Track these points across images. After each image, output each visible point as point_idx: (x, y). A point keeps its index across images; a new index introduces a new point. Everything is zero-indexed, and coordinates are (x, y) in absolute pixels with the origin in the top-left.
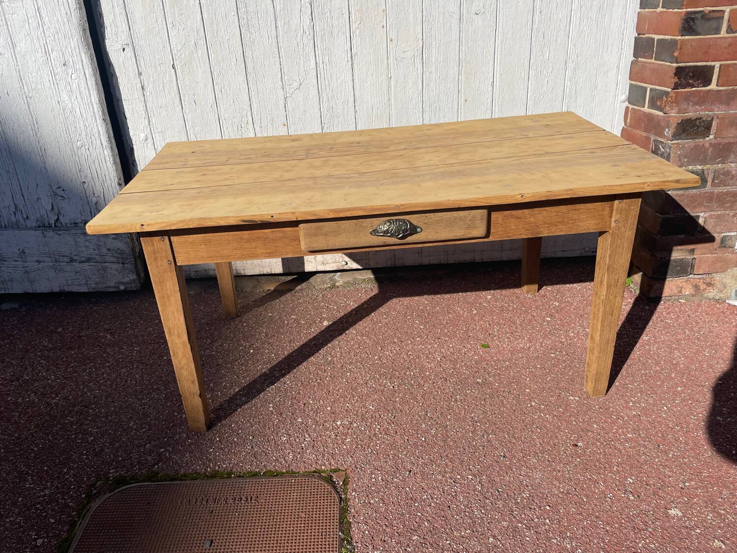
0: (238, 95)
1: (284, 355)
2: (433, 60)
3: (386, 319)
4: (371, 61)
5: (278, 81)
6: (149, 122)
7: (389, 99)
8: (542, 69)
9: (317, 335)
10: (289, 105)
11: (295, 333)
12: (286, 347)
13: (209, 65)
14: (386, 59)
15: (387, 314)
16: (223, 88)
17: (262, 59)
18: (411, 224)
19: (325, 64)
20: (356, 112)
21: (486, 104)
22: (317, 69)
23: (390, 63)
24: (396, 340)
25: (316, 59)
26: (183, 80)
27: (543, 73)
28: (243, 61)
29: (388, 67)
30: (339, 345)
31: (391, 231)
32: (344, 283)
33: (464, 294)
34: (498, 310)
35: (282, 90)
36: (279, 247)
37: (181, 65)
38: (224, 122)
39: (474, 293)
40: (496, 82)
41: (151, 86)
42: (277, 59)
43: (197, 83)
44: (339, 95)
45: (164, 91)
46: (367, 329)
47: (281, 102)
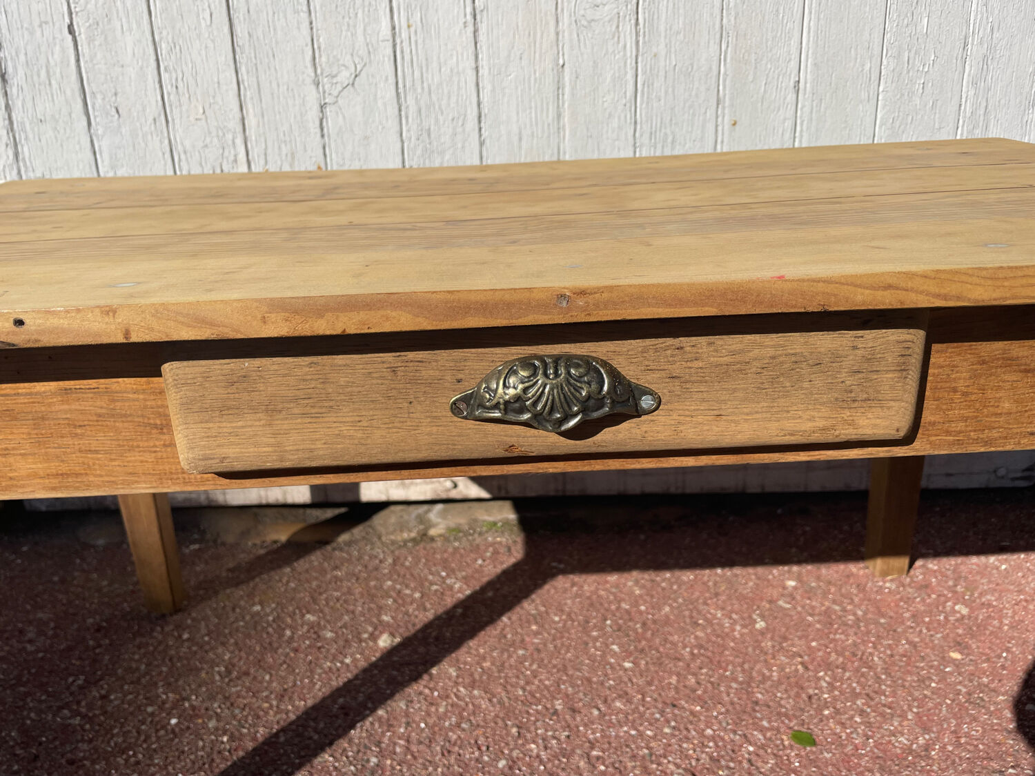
0: (214, 97)
1: (254, 739)
2: (662, 28)
3: (536, 634)
4: (520, 24)
5: (306, 67)
6: (16, 155)
7: (559, 116)
8: (912, 55)
9: (356, 677)
10: (330, 124)
11: (301, 668)
12: (267, 713)
13: (149, 26)
14: (552, 23)
15: (540, 619)
16: (179, 79)
17: (271, 13)
18: (615, 375)
19: (412, 29)
20: (482, 144)
21: (780, 132)
22: (394, 41)
23: (564, 32)
24: (559, 705)
25: (392, 18)
26: (92, 61)
27: (914, 63)
28: (227, 19)
29: (557, 40)
30: (407, 715)
31: (535, 404)
32: (450, 530)
33: (728, 572)
34: (819, 622)
35: (313, 87)
36: (97, 452)
37: (87, 24)
38: (183, 157)
39: (751, 570)
40: (806, 83)
41: (21, 72)
42: (304, 16)
43: (123, 66)
44: (444, 102)
45: (50, 84)
46: (487, 664)
47: (313, 114)
